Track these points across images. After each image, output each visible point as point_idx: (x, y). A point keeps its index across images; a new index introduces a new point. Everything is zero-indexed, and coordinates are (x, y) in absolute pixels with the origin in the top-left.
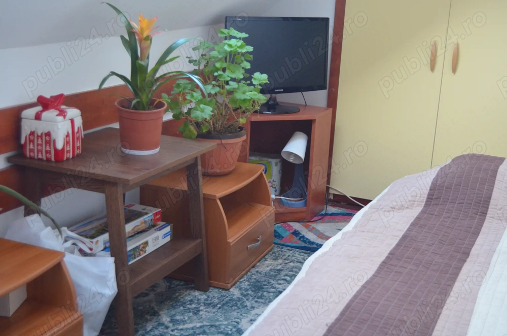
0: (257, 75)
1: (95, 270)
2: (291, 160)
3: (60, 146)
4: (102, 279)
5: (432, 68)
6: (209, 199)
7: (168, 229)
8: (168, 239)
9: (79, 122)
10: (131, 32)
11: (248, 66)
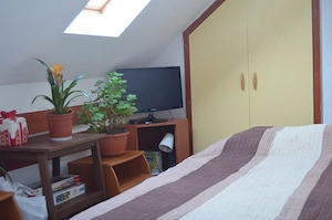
0: (130, 96)
1: (34, 204)
2: (165, 150)
3: (13, 137)
4: (38, 209)
5: (243, 89)
6: (106, 168)
7: (83, 186)
8: (83, 192)
9: (24, 125)
10: (50, 73)
11: (124, 91)
